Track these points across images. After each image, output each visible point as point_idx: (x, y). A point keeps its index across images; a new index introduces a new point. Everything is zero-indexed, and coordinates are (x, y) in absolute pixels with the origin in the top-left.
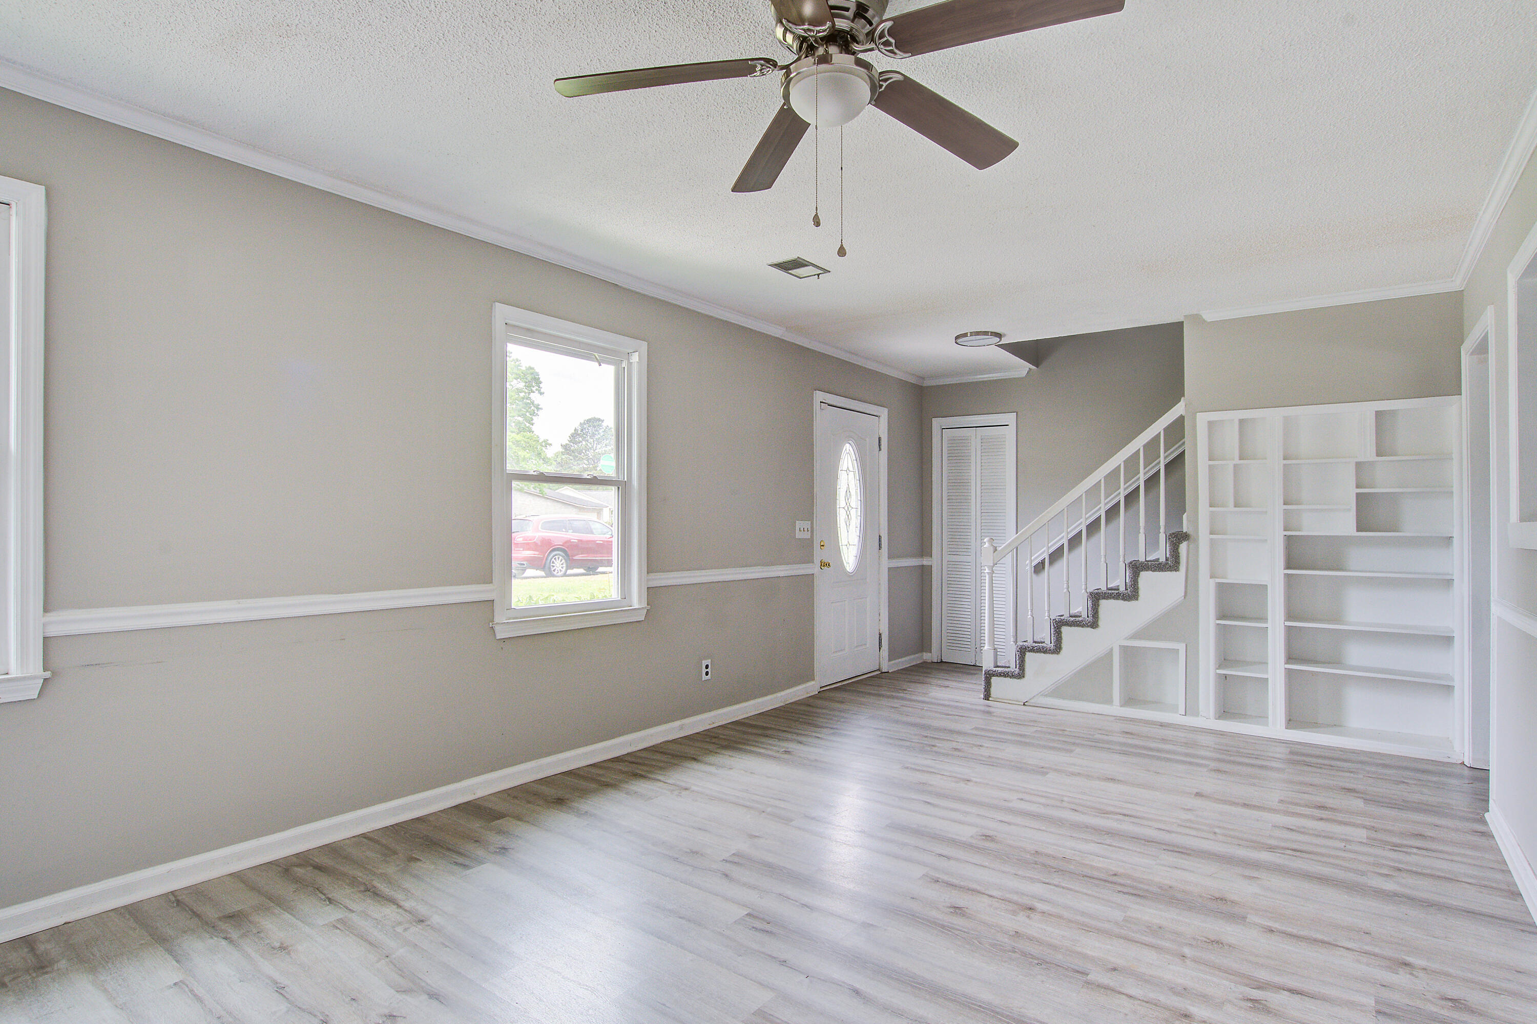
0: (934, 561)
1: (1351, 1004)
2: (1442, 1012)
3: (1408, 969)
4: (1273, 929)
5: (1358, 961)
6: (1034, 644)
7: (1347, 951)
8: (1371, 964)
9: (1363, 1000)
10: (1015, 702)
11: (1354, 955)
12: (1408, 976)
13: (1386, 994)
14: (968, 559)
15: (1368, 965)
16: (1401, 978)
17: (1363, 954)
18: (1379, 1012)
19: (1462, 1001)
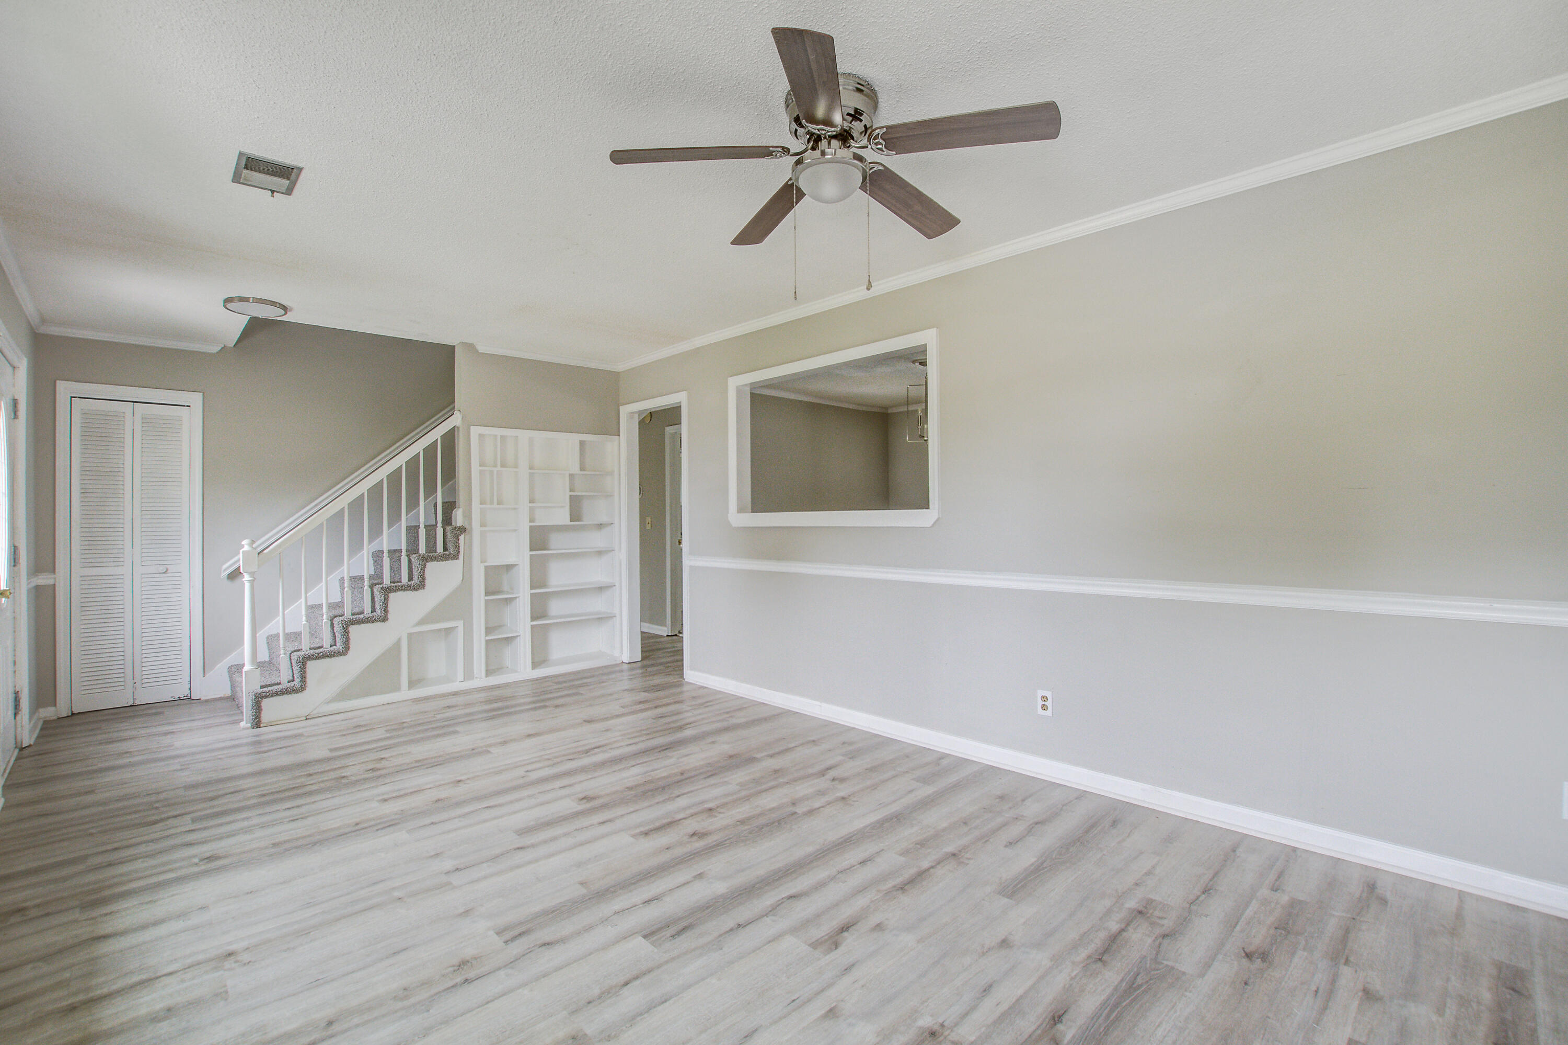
0: (60, 578)
6: (312, 651)
10: (296, 720)
14: (118, 571)
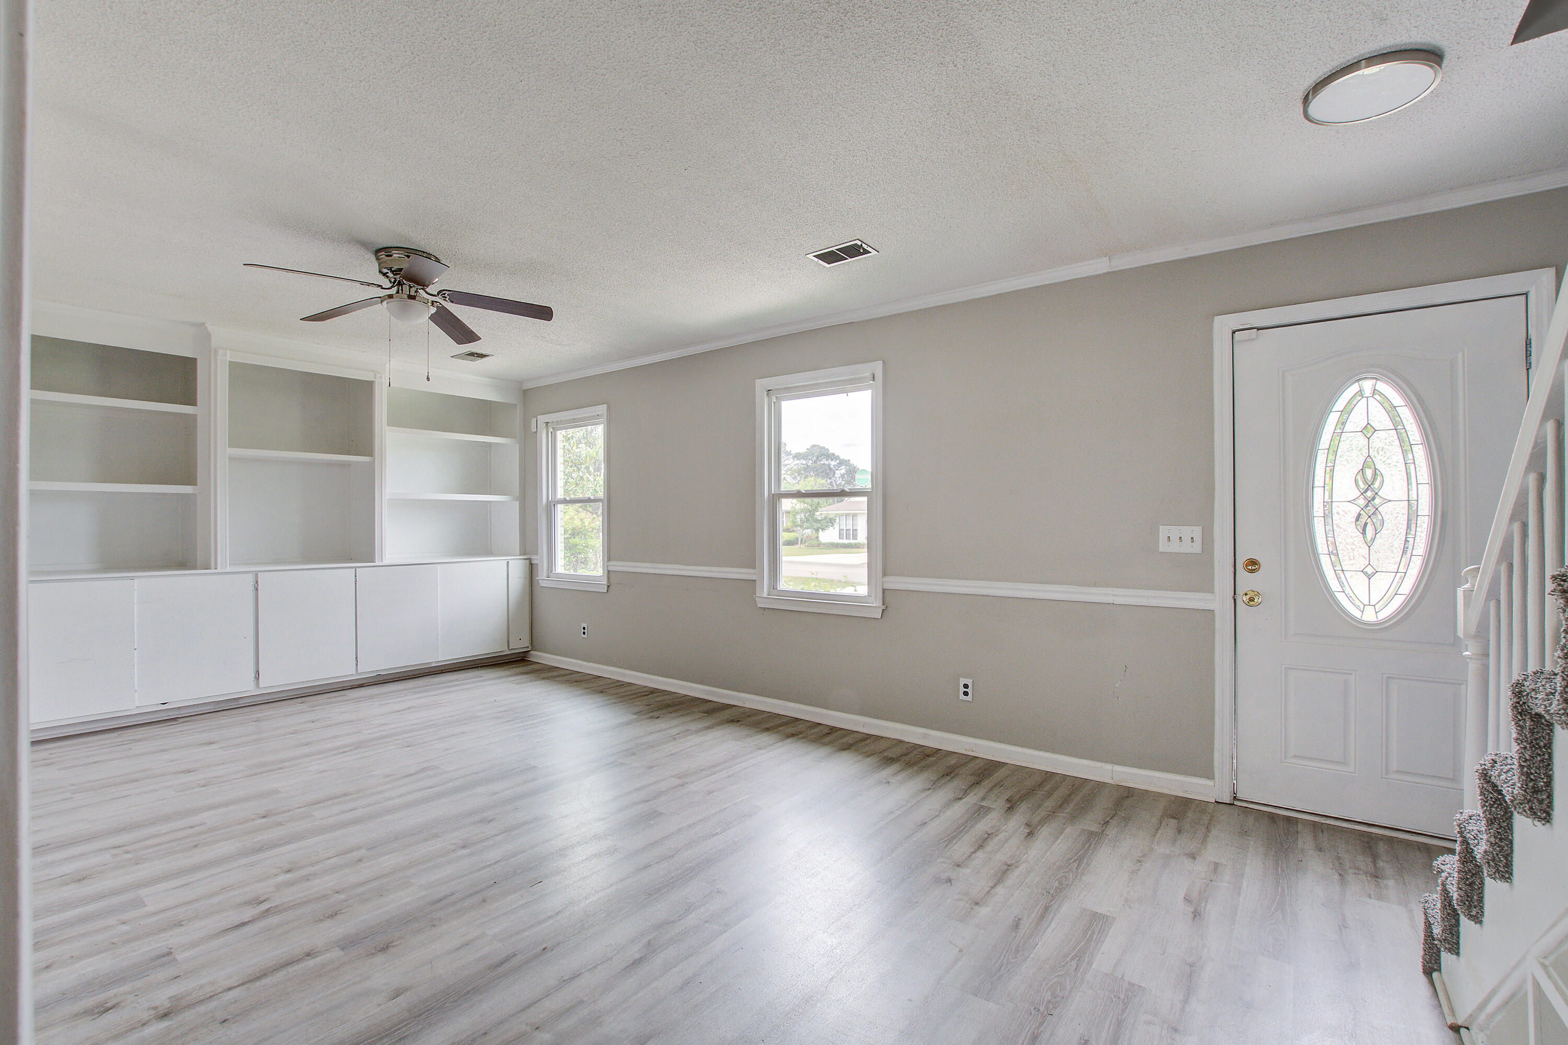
1: (194, 945)
2: (115, 991)
3: (162, 1011)
4: (307, 957)
5: (212, 983)
7: (229, 986)
8: (199, 990)
9: (187, 954)
11: (220, 987)
12: (158, 1003)
13: (171, 971)
15: (201, 987)
16: (162, 997)
17: (212, 994)
18: (169, 954)
19: (97, 1016)
